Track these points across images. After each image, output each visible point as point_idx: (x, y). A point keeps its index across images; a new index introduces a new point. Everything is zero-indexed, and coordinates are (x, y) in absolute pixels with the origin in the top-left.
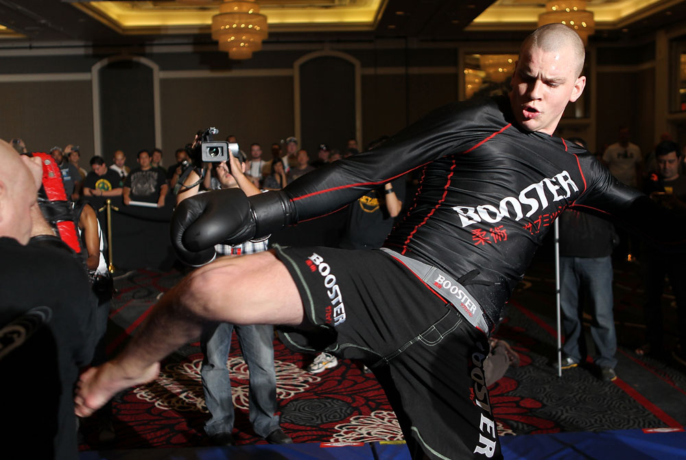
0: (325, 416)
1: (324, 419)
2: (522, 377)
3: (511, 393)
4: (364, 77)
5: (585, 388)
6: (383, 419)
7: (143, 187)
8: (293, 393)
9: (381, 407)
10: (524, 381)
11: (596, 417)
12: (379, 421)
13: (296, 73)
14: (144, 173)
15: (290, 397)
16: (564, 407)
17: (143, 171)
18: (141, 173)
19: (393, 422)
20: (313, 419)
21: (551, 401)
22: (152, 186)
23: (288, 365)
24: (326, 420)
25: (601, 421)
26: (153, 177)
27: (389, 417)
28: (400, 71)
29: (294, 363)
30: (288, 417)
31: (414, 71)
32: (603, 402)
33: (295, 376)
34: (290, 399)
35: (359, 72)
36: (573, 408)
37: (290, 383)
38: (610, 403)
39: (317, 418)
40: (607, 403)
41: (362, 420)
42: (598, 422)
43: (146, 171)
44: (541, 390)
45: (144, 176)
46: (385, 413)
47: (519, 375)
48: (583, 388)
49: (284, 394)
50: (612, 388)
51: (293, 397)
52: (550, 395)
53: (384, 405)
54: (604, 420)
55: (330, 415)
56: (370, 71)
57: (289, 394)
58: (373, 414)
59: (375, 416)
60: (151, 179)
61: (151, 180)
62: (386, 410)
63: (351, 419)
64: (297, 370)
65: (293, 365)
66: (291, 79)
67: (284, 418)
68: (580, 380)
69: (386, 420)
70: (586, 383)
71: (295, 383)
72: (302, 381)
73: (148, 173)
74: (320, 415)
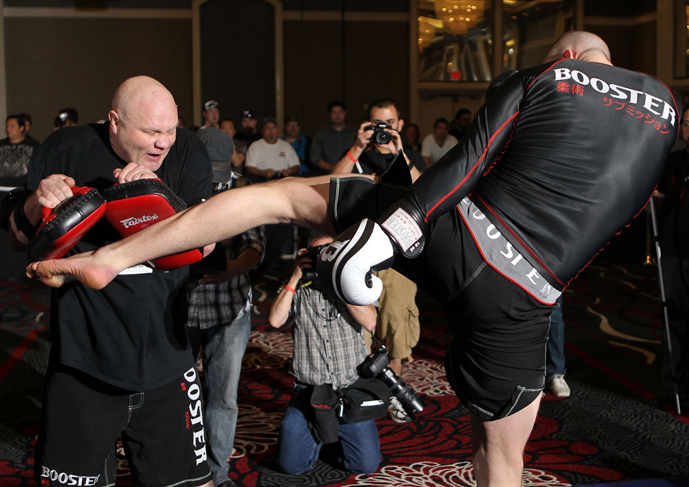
0: (320, 474)
1: (320, 479)
2: (562, 414)
3: (555, 435)
4: (286, 24)
5: (646, 426)
6: (399, 476)
7: (11, 167)
8: (266, 446)
9: (392, 460)
10: (566, 419)
11: (670, 463)
12: (394, 480)
13: (195, 15)
14: (14, 147)
15: (264, 451)
16: (627, 452)
17: (12, 145)
18: (9, 147)
19: (413, 480)
20: (305, 481)
21: (608, 444)
22: (24, 166)
23: (248, 408)
24: (323, 481)
25: (678, 468)
26: (26, 153)
27: (407, 473)
28: (335, 16)
29: (255, 405)
30: (269, 479)
31: (353, 17)
32: (673, 443)
33: (263, 422)
34: (263, 453)
35: (280, 16)
36: (639, 452)
37: (259, 432)
38: (681, 443)
39: (310, 479)
40: (679, 445)
41: (370, 478)
42: (675, 469)
43: (17, 145)
44: (591, 432)
45: (13, 151)
46: (399, 468)
47: (557, 413)
48: (642, 425)
49: (255, 448)
50: (678, 425)
51: (267, 451)
52: (604, 437)
53: (394, 457)
54: (681, 466)
55: (325, 475)
56: (295, 16)
57: (263, 448)
58: (383, 470)
59: (386, 472)
60: (24, 155)
61: (24, 158)
62: (400, 465)
63: (357, 478)
64: (262, 414)
65: (255, 408)
66: (188, 23)
67: (264, 480)
68: (636, 415)
69: (403, 477)
70: (644, 419)
71: (266, 432)
72: (274, 428)
73: (19, 146)
74: (313, 474)
